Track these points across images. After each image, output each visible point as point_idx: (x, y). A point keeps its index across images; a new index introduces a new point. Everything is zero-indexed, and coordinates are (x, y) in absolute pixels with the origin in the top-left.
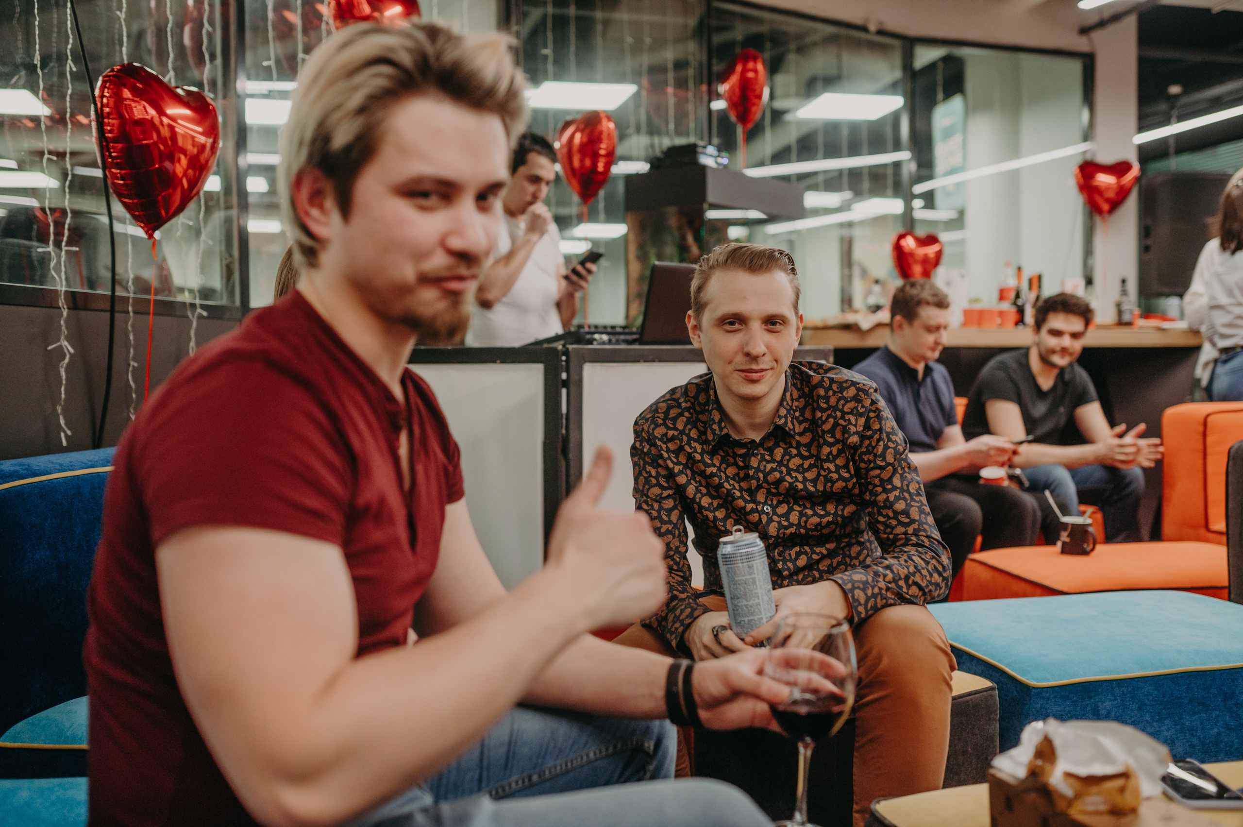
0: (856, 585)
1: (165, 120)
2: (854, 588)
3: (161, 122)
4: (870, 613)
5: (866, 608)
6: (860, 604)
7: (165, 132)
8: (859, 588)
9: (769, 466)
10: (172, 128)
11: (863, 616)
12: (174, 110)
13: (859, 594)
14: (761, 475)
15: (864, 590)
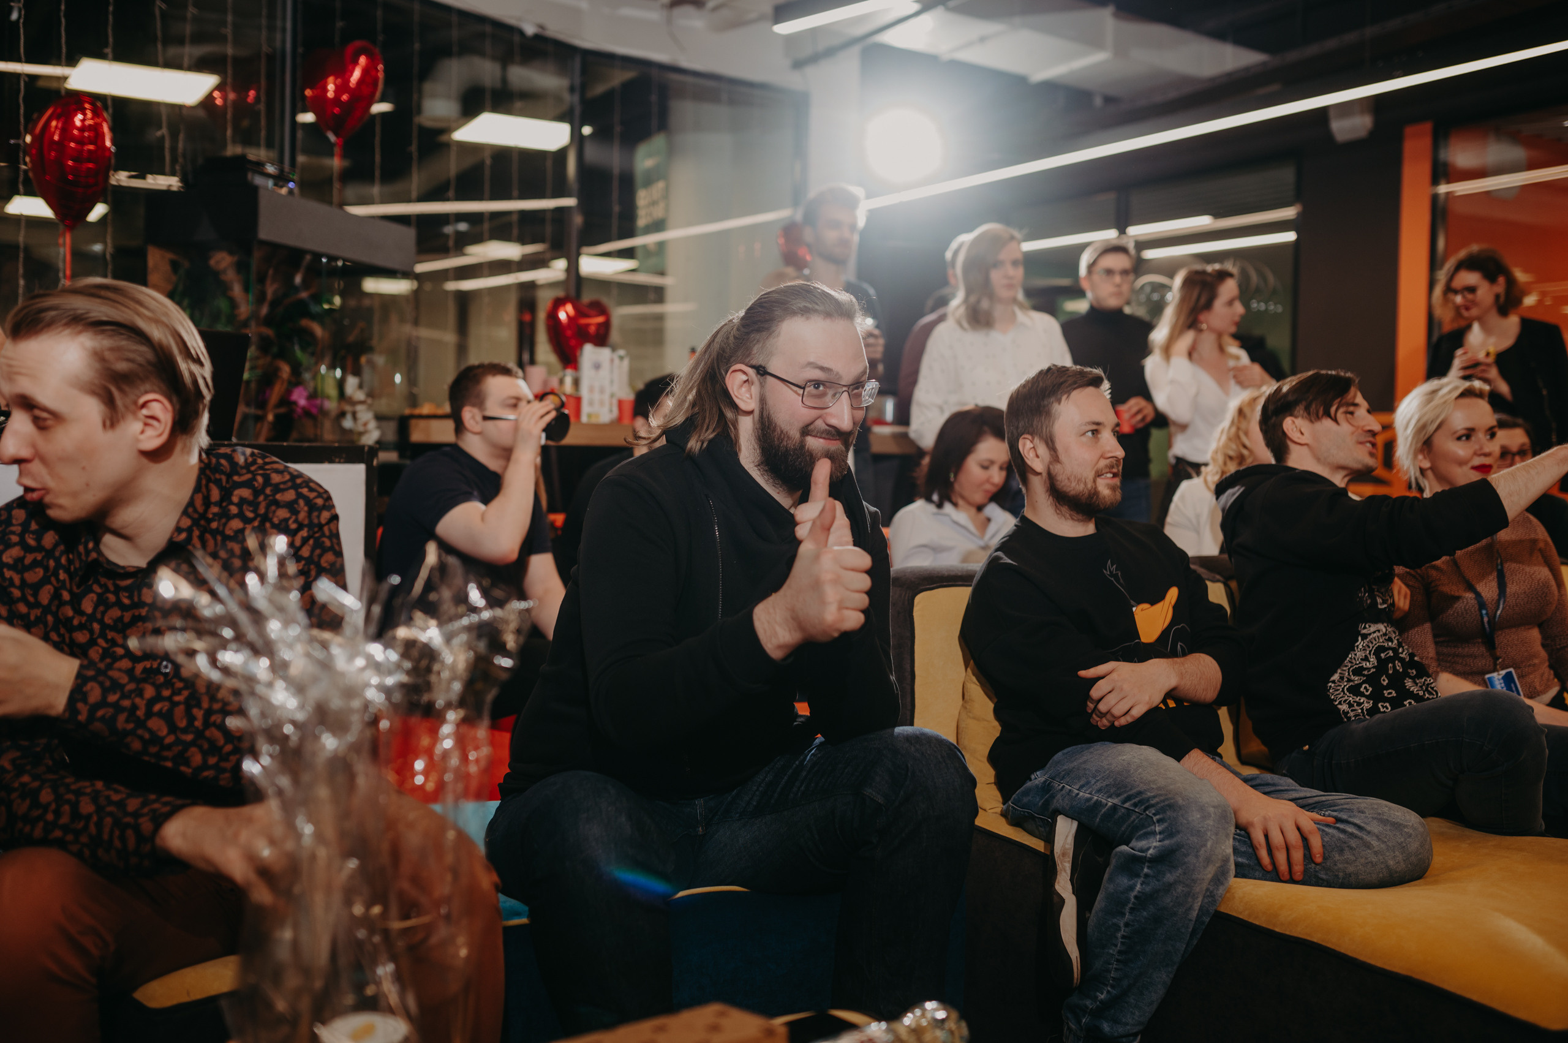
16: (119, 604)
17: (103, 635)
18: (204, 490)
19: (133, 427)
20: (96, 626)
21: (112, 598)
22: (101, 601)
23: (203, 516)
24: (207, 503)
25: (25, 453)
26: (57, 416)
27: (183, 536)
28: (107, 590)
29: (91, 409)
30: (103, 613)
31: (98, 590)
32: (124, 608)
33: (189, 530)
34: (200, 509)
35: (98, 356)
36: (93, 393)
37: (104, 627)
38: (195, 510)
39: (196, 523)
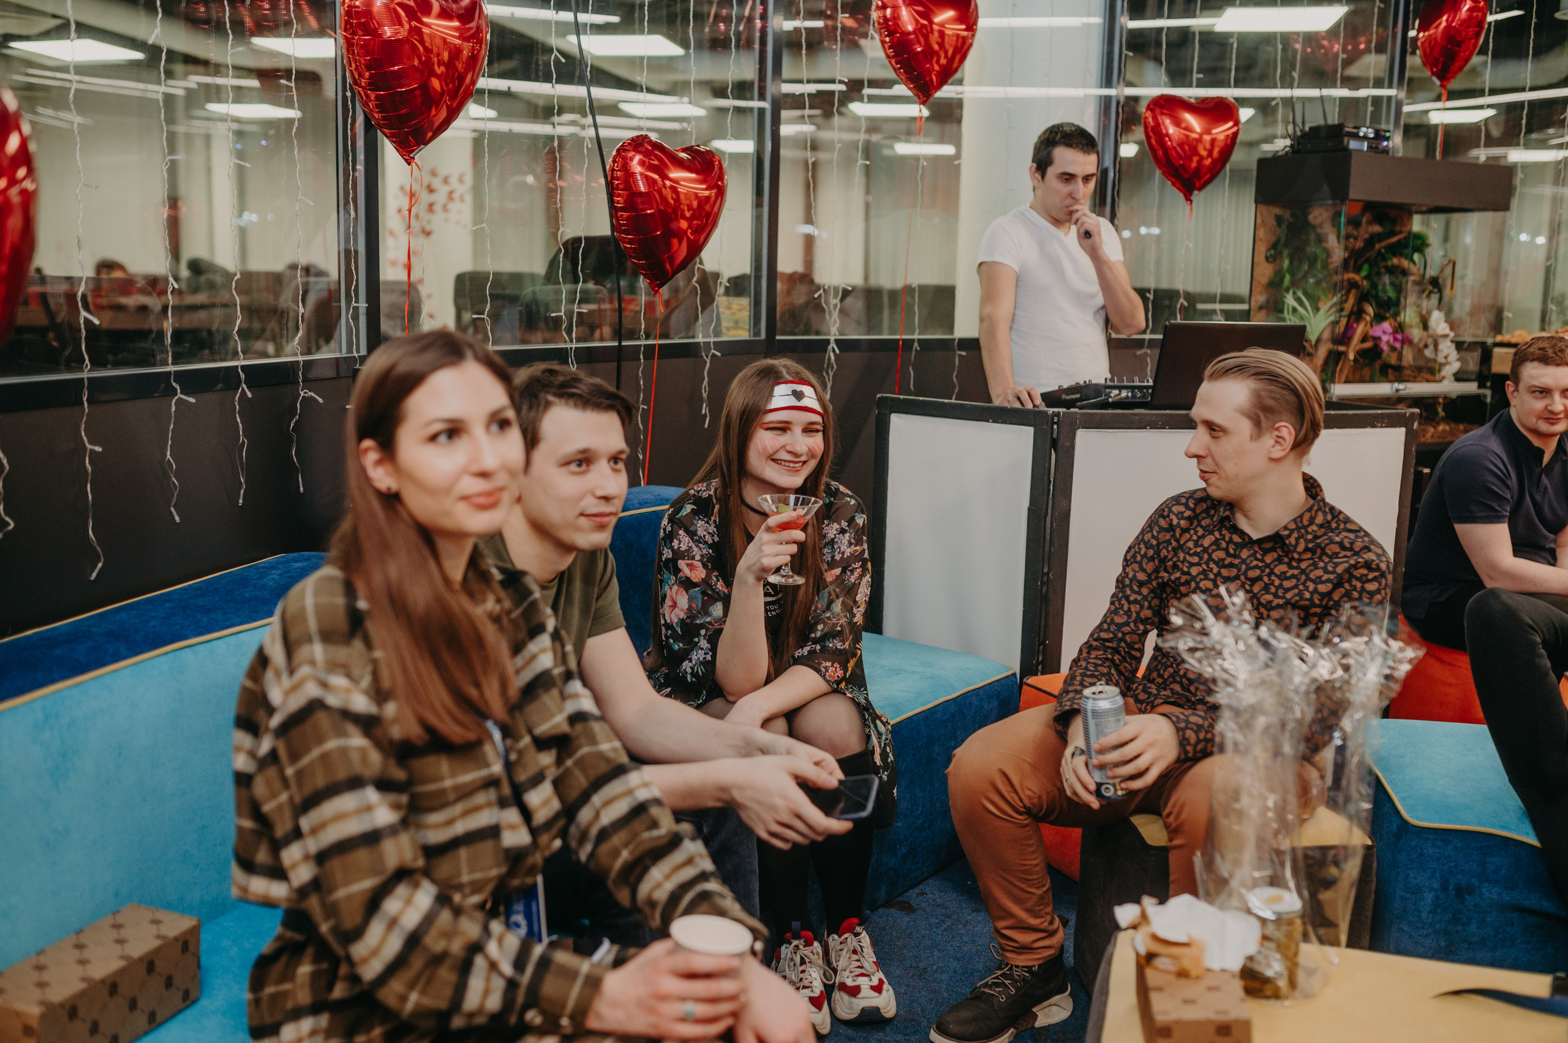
0: (1190, 726)
1: (668, 183)
2: (1186, 728)
3: (664, 185)
4: (1199, 755)
5: (1194, 749)
6: (1189, 744)
7: (668, 193)
8: (1192, 729)
9: (1255, 563)
10: (674, 190)
11: (1190, 755)
12: (675, 174)
13: (1191, 735)
14: (1244, 567)
15: (1197, 733)
16: (1226, 550)
17: (1207, 563)
18: (1313, 512)
19: (1268, 441)
20: (1206, 556)
21: (1224, 545)
22: (1216, 543)
23: (1305, 527)
24: (1312, 521)
25: (1201, 453)
26: (1223, 430)
27: (1286, 533)
28: (1223, 539)
29: (1245, 427)
30: (1214, 551)
31: (1218, 536)
32: (1228, 554)
33: (1292, 531)
34: (1305, 523)
35: (1257, 395)
36: (1249, 417)
37: (1210, 559)
38: (1301, 522)
39: (1298, 529)
